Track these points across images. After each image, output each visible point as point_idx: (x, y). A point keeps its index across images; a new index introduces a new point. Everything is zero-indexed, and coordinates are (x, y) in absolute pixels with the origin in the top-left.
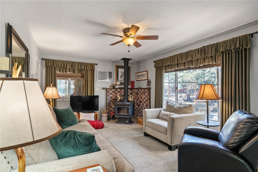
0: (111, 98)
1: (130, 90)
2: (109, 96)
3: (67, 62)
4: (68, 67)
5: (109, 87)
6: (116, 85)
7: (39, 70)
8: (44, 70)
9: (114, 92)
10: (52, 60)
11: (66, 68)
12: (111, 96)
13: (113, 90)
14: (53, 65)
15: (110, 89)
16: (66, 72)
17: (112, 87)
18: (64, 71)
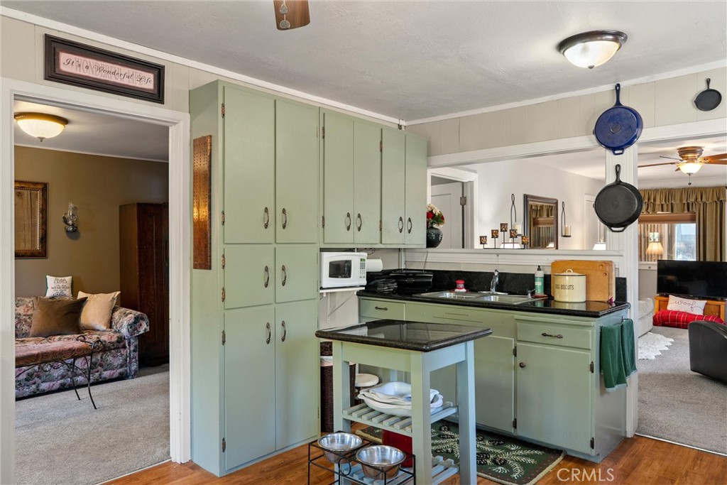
3: (656, 190)
4: (658, 202)
11: (654, 205)
16: (654, 210)
18: (650, 210)
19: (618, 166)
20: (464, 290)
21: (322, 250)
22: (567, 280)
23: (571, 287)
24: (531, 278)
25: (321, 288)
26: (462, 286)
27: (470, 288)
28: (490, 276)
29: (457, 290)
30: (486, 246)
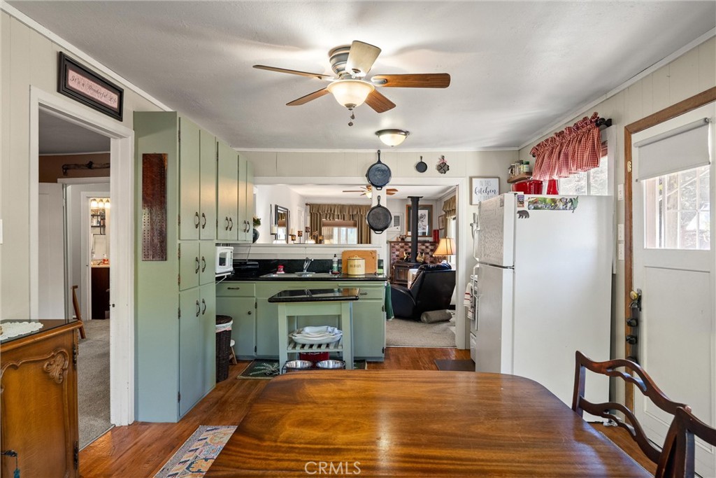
0: (397, 256)
1: (431, 245)
2: (394, 253)
3: (335, 205)
4: (336, 213)
5: (395, 240)
6: (406, 236)
7: (302, 219)
8: (309, 218)
9: (402, 247)
10: (317, 205)
11: (334, 215)
12: (397, 253)
13: (400, 244)
14: (318, 211)
15: (397, 242)
16: (333, 219)
17: (400, 240)
18: (331, 218)
19: (379, 196)
20: (283, 272)
21: (217, 245)
22: (356, 262)
23: (359, 266)
24: (331, 261)
25: (216, 274)
26: (282, 269)
27: (287, 271)
28: (302, 262)
29: (278, 273)
30: (295, 242)
